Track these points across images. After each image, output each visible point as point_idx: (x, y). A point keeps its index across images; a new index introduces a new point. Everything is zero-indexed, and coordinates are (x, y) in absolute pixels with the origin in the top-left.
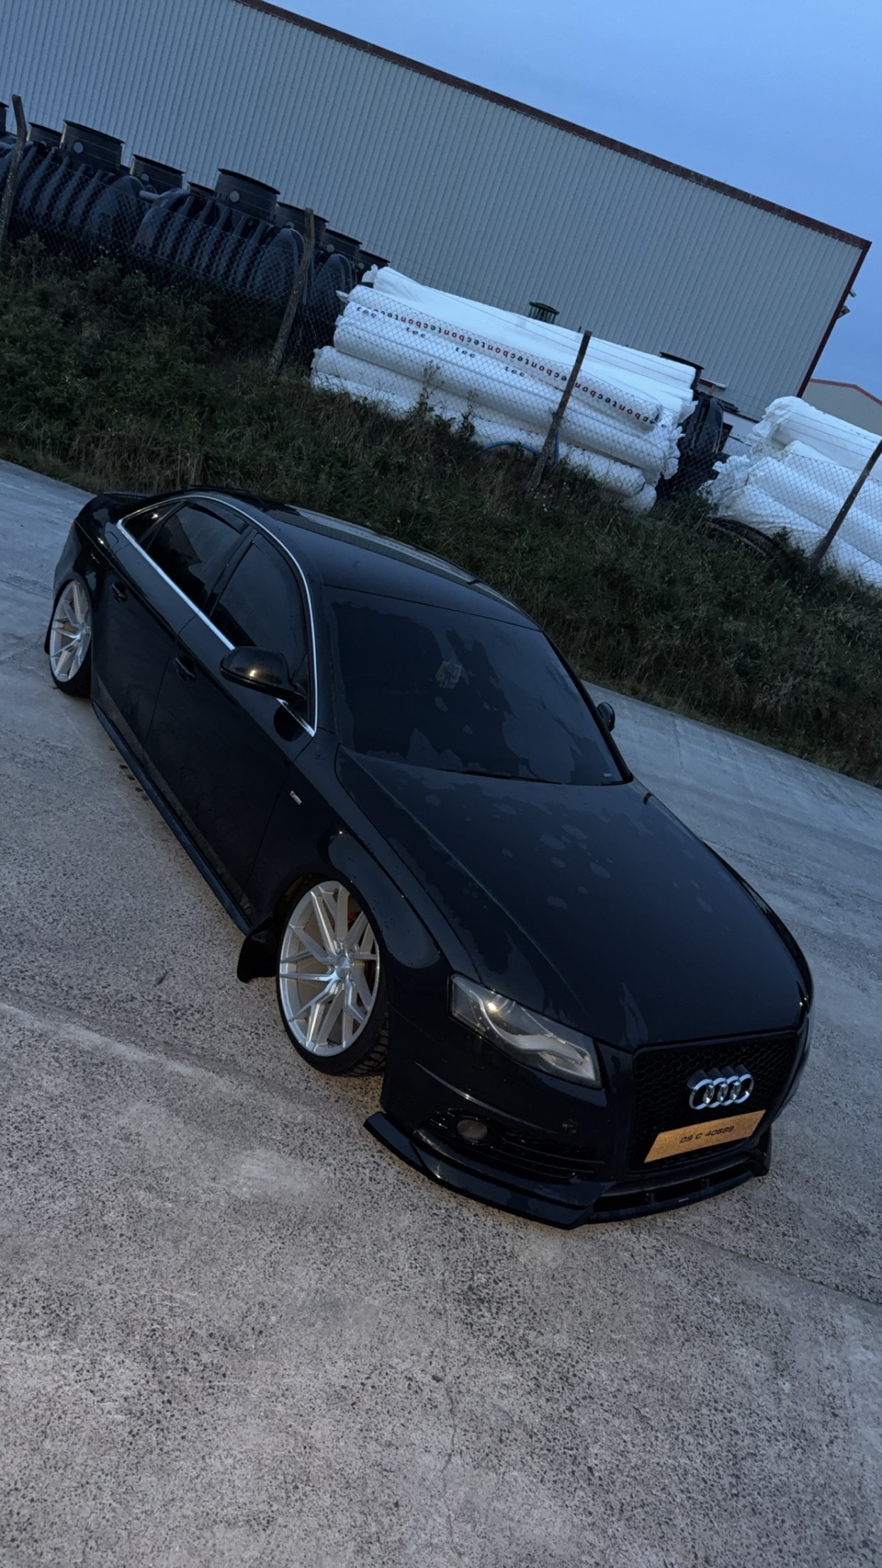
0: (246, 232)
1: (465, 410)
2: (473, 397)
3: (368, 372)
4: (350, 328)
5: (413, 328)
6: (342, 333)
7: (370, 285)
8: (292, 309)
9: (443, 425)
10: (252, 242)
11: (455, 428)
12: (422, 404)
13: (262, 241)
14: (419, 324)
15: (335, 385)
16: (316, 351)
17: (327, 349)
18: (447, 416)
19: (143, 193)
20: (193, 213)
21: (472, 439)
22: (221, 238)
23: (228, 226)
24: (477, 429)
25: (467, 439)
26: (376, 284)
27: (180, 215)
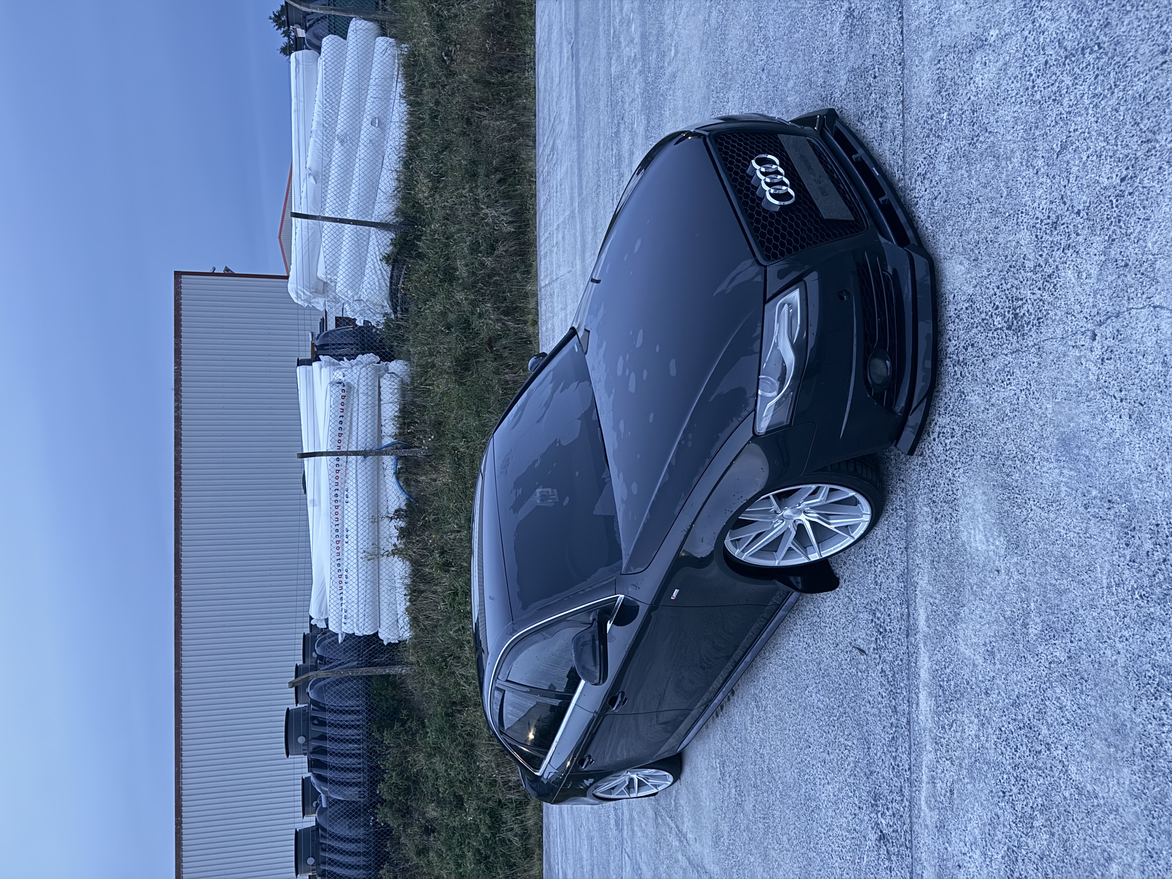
0: (322, 723)
1: (386, 520)
2: (375, 519)
3: (386, 600)
4: (360, 625)
5: (344, 579)
6: (366, 629)
7: (327, 620)
8: (364, 671)
9: (404, 533)
10: (328, 717)
11: (402, 524)
12: (394, 554)
13: (324, 709)
14: (340, 576)
15: (404, 620)
16: (385, 643)
17: (380, 636)
18: (396, 533)
19: (324, 806)
20: (323, 765)
21: (404, 508)
22: (333, 739)
23: (323, 737)
24: (396, 507)
25: (406, 511)
26: (324, 617)
27: (328, 774)
